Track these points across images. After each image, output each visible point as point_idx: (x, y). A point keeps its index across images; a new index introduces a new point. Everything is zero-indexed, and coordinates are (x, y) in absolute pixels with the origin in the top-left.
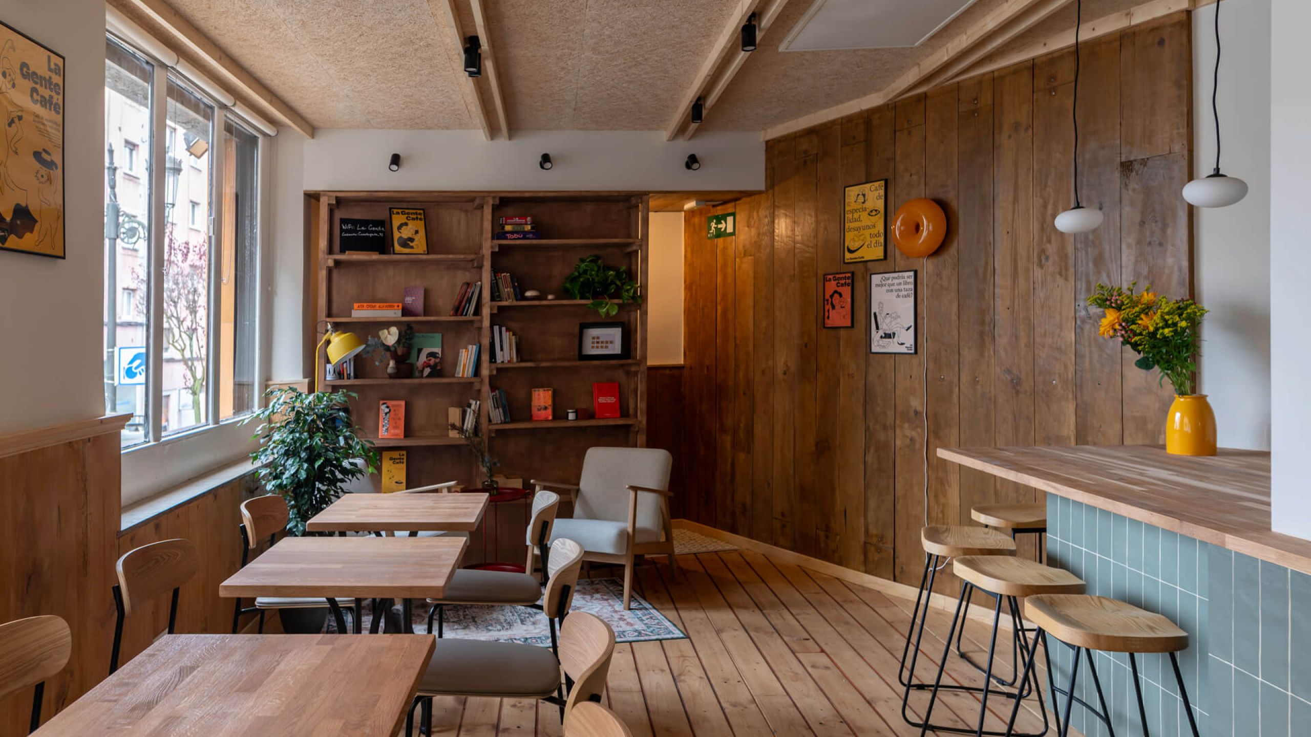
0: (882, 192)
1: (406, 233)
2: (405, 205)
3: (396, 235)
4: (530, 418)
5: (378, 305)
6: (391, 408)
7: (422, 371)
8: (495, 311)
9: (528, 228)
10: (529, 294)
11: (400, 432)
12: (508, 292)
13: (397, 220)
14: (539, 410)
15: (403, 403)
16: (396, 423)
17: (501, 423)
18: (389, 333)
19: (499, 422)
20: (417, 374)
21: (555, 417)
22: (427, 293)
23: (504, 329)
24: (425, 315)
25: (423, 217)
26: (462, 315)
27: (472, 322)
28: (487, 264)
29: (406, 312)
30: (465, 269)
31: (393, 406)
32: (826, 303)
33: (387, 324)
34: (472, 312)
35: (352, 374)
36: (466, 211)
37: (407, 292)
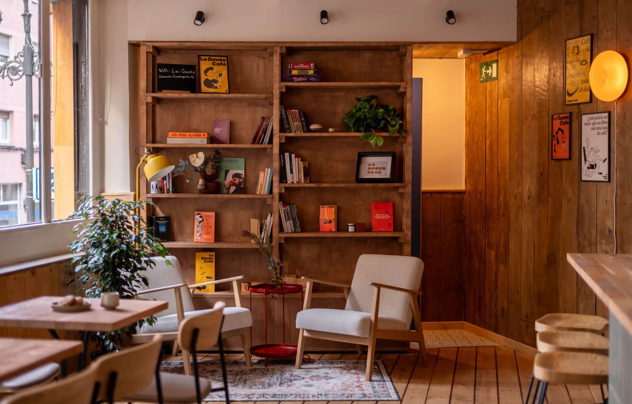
0: (589, 45)
1: (211, 76)
2: (213, 53)
3: (203, 77)
4: (318, 230)
5: (188, 134)
6: (205, 219)
7: (229, 189)
8: (283, 141)
9: (311, 72)
10: (313, 127)
11: (211, 237)
12: (296, 125)
13: (204, 65)
14: (325, 223)
15: (213, 214)
16: (208, 230)
17: (292, 232)
18: (197, 157)
19: (290, 231)
20: (224, 191)
21: (339, 229)
22: (232, 125)
23: (293, 155)
24: (230, 143)
25: (226, 62)
26: (258, 143)
27: (265, 149)
28: (276, 102)
29: (212, 139)
30: (263, 106)
31: (206, 216)
32: (553, 138)
33: (195, 150)
34: (267, 141)
35: (171, 190)
36: (264, 58)
37: (216, 124)
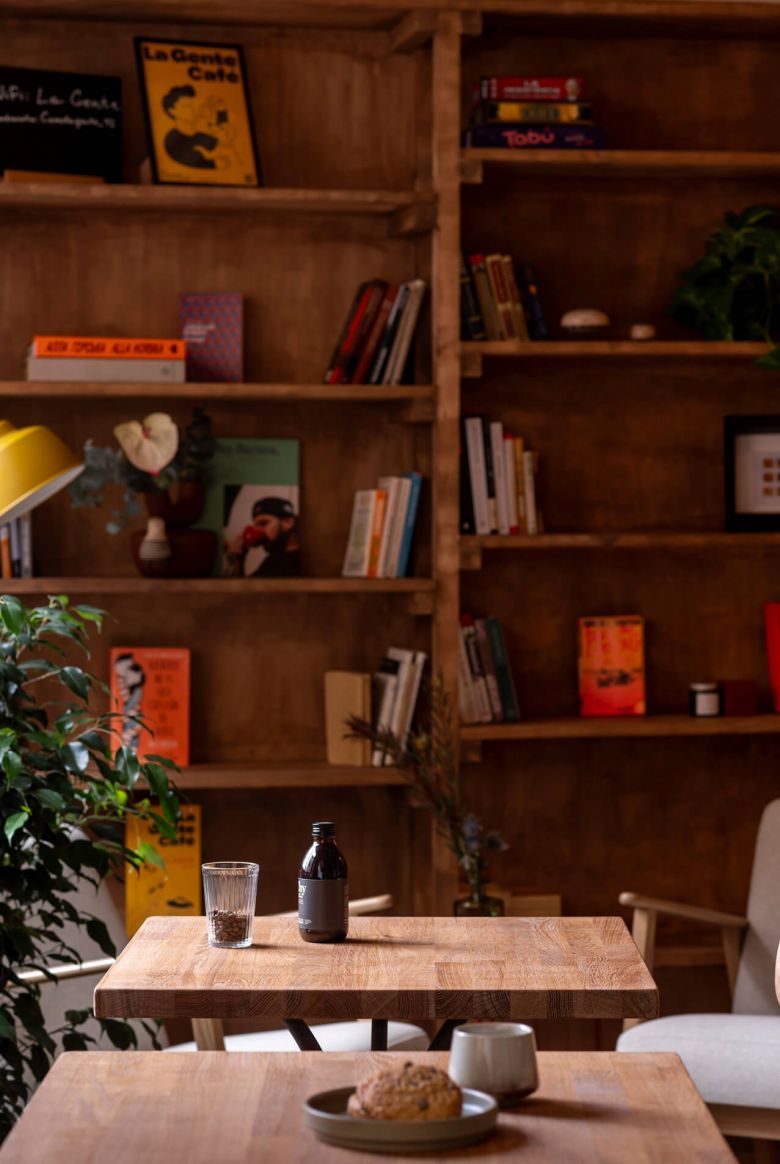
1: (188, 117)
2: (175, 32)
3: (162, 126)
4: (573, 708)
5: (110, 343)
7: (240, 558)
8: (476, 372)
9: (571, 113)
10: (574, 320)
11: (175, 745)
12: (507, 314)
13: (162, 77)
14: (603, 684)
15: (182, 656)
16: (163, 718)
17: (494, 722)
18: (146, 432)
19: (488, 718)
20: (225, 564)
21: (657, 707)
22: (251, 313)
23: (496, 429)
24: (247, 379)
25: (237, 70)
26: (366, 380)
27: (396, 406)
28: (449, 223)
29: (197, 370)
30: (366, 241)
31: (153, 664)
33: (139, 406)
34: (397, 375)
35: (27, 562)
36: (369, 59)
37: (189, 307)
